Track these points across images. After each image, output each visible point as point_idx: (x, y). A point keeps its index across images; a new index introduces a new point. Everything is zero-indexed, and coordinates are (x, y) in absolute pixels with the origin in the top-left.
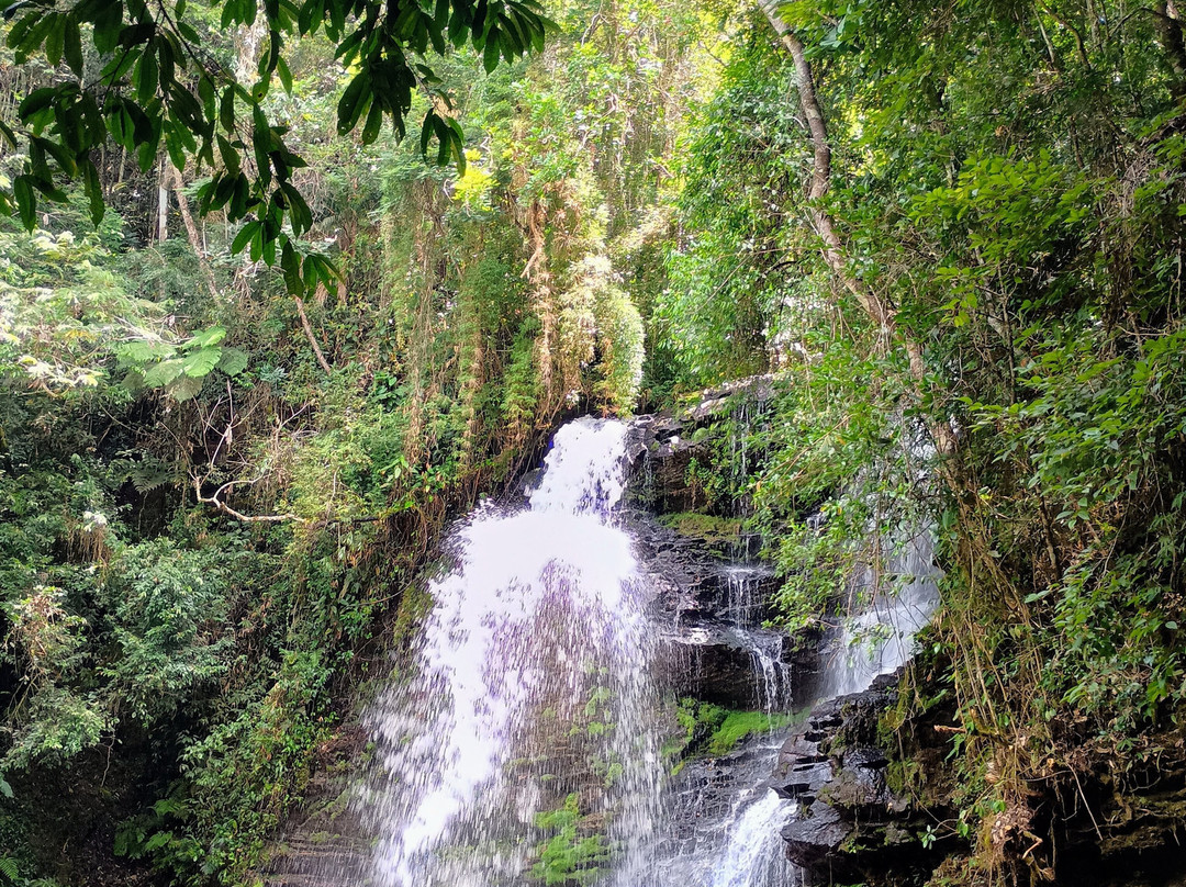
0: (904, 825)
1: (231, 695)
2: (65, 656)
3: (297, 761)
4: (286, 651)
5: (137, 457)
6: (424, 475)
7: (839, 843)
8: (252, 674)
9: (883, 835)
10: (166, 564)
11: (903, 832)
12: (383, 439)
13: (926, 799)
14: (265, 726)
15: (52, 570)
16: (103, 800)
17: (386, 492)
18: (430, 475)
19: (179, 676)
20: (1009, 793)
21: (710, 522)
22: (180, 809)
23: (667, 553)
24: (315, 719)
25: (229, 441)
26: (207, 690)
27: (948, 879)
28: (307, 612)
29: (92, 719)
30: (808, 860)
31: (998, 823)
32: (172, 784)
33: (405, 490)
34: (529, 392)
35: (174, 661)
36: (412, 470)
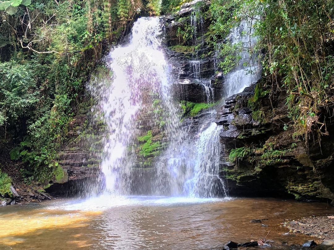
0: (257, 129)
1: (39, 109)
3: (64, 127)
4: (56, 95)
6: (94, 37)
7: (238, 136)
8: (45, 102)
9: (251, 133)
10: (15, 68)
11: (257, 131)
12: (80, 25)
13: (265, 121)
14: (53, 117)
16: (3, 143)
17: (83, 43)
18: (96, 37)
19: (24, 103)
21: (185, 48)
22: (29, 144)
23: (173, 57)
24: (68, 115)
25: (30, 28)
26: (32, 108)
27: (271, 143)
29: (1, 117)
30: (227, 142)
32: (25, 137)
33: (89, 42)
34: (126, 8)
35: (23, 99)
36: (91, 35)
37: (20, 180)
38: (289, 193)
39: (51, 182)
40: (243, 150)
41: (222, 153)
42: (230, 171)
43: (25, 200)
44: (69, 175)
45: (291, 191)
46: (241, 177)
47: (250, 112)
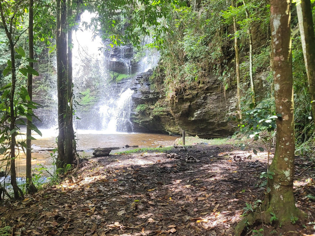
7: (141, 97)
11: (152, 96)
13: (157, 91)
20: (173, 90)
27: (159, 103)
30: (135, 100)
40: (144, 106)
42: (136, 117)
46: (142, 121)
47: (150, 85)
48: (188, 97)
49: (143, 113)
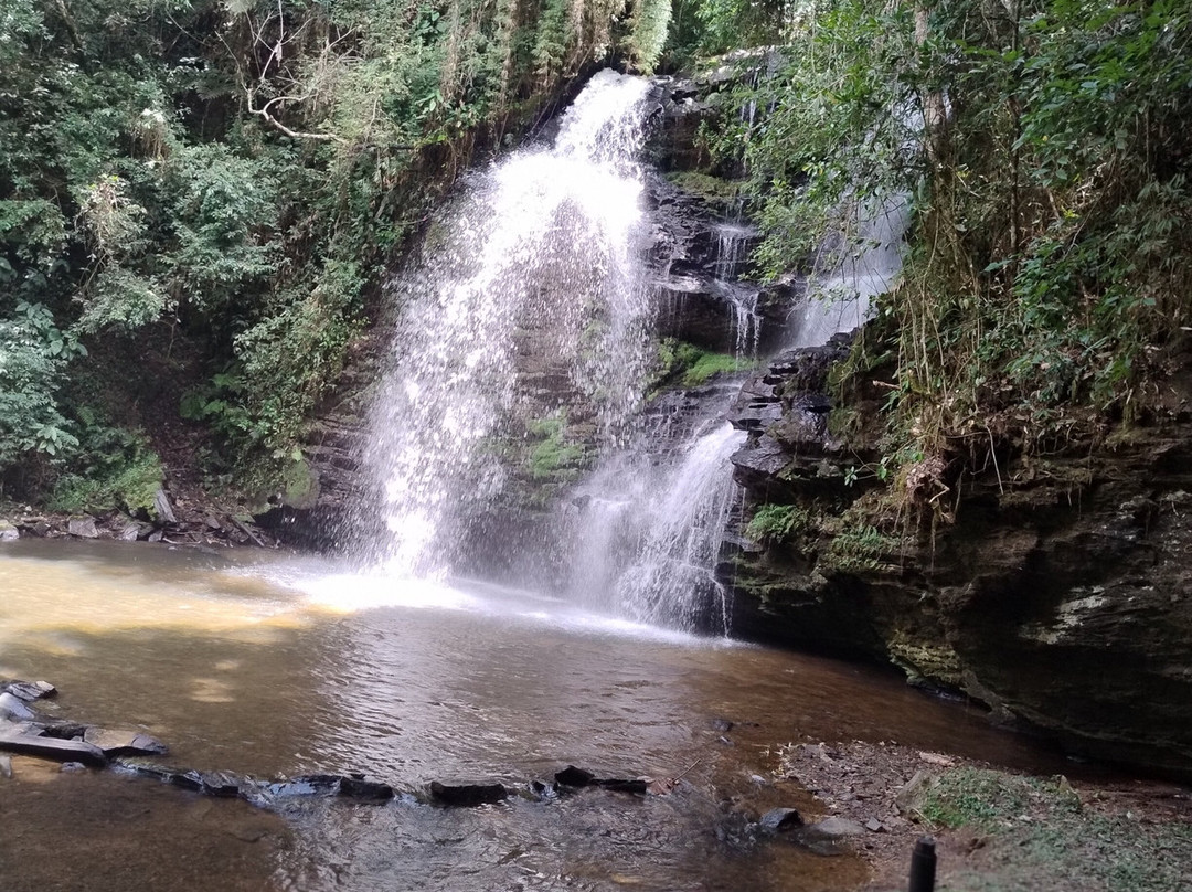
0: (834, 462)
1: (279, 292)
2: (127, 240)
3: (332, 354)
4: (327, 260)
5: (200, 66)
6: (457, 111)
7: (778, 471)
8: (300, 276)
9: (817, 469)
10: (219, 167)
11: (833, 468)
12: (422, 72)
13: (859, 442)
14: (305, 322)
15: (115, 161)
16: (170, 369)
17: (422, 123)
18: (463, 112)
19: (229, 270)
20: (930, 447)
21: (710, 183)
22: (234, 383)
23: (668, 207)
24: (349, 321)
25: (279, 57)
26: (256, 287)
27: (864, 510)
28: (347, 227)
29: (153, 298)
30: (750, 482)
31: (914, 471)
32: (229, 363)
33: (439, 123)
34: (560, 40)
35: (226, 256)
36: (447, 105)
37: (194, 477)
38: (893, 661)
39: (273, 500)
40: (789, 515)
41: (735, 509)
42: (747, 566)
43: (190, 535)
44: (323, 491)
45: (899, 658)
46: (773, 589)
47: (827, 409)
48: (1027, 497)
49: (782, 550)
